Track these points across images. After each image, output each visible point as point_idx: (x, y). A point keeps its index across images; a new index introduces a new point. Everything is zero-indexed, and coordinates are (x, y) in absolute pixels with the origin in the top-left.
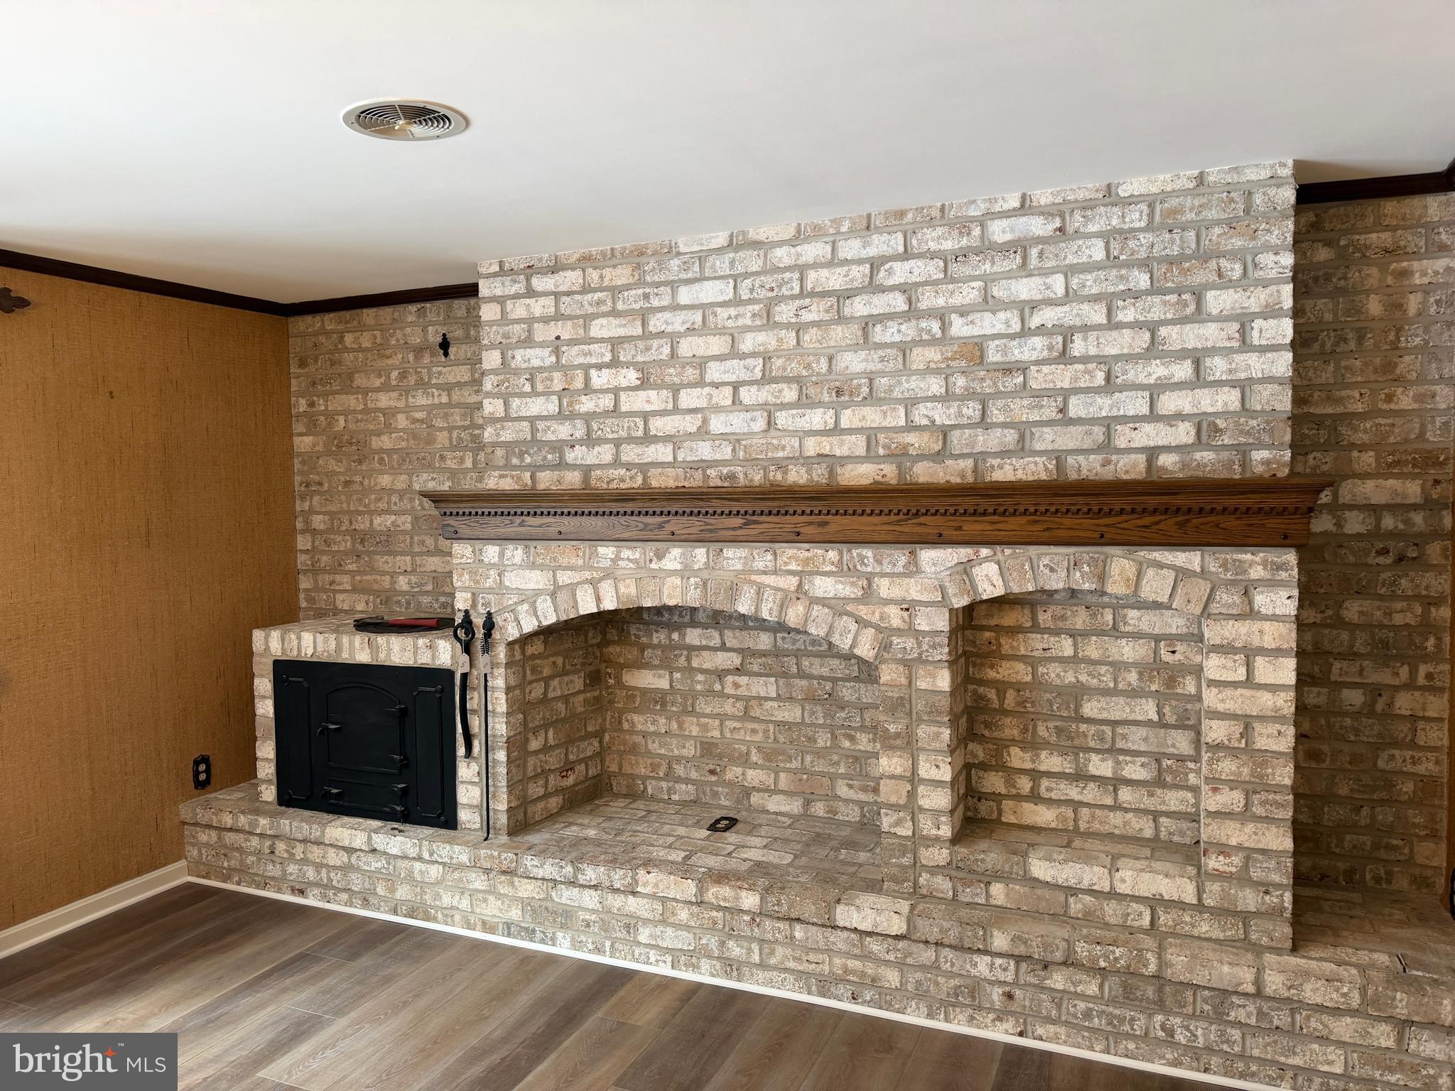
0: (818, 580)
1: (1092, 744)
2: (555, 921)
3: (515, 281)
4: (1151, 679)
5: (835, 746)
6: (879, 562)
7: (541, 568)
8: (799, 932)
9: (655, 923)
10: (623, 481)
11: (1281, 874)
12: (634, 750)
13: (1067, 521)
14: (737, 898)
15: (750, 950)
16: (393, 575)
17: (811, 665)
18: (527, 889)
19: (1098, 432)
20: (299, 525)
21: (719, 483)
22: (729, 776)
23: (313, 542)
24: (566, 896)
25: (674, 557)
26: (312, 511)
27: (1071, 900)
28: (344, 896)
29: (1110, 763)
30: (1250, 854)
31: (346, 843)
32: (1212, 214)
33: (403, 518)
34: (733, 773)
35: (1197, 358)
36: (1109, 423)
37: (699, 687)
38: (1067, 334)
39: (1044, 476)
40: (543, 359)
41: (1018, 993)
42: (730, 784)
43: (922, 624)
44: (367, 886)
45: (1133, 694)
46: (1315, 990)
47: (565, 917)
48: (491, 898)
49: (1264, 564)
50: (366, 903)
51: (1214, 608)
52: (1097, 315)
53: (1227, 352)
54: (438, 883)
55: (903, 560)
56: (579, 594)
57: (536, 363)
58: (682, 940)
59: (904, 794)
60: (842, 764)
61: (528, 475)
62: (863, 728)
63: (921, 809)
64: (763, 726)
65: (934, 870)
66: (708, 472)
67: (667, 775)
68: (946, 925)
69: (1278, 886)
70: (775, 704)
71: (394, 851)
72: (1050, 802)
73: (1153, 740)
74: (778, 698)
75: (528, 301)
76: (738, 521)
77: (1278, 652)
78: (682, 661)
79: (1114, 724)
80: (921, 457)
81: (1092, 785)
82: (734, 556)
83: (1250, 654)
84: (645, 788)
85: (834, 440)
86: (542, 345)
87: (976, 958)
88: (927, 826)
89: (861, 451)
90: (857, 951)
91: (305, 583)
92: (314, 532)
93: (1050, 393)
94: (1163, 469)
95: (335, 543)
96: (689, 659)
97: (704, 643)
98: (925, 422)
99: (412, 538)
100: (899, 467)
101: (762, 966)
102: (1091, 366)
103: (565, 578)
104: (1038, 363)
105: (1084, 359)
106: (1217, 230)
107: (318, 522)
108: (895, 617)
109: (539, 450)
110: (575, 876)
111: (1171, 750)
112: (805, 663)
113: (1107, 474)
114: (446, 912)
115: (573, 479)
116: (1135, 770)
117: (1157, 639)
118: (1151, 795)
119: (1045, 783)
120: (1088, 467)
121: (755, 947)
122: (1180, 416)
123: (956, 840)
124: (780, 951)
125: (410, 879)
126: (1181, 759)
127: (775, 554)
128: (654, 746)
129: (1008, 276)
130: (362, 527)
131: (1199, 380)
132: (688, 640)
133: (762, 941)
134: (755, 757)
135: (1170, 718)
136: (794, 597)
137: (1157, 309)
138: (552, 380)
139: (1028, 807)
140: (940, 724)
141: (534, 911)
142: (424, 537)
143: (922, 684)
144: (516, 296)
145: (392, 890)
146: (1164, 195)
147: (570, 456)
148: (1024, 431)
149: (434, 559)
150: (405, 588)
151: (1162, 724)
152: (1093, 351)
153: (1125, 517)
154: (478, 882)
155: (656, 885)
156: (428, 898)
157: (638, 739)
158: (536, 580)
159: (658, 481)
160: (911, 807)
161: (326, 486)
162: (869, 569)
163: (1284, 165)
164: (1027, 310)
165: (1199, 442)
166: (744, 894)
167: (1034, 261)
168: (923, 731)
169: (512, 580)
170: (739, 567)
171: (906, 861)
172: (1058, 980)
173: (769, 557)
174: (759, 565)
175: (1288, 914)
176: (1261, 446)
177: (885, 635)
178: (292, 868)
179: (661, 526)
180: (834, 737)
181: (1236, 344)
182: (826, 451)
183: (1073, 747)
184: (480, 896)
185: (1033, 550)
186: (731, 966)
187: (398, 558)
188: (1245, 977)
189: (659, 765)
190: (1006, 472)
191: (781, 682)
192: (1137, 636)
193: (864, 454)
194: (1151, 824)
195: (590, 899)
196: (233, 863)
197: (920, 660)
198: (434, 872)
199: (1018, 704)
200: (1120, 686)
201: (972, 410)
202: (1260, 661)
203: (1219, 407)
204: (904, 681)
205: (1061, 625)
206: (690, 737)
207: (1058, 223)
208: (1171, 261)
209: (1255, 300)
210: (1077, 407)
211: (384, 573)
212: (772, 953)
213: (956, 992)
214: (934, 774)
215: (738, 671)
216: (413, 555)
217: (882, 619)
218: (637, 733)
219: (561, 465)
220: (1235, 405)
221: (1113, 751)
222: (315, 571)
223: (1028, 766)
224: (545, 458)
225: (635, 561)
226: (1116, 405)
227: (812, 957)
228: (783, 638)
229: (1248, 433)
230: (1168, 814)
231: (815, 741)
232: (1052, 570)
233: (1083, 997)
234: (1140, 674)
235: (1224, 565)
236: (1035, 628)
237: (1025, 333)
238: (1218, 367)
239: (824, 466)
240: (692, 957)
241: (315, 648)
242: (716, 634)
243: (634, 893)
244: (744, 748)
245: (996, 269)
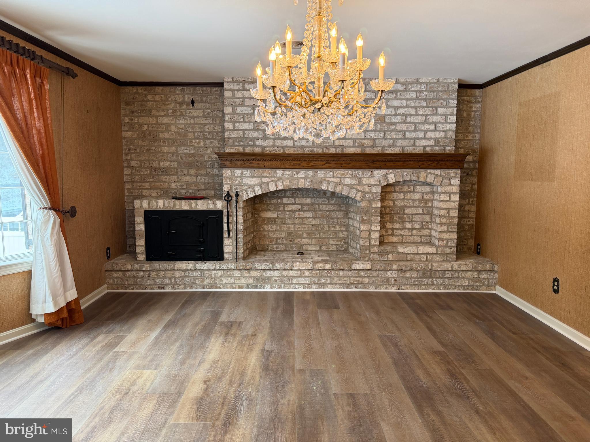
0: (346, 179)
1: (407, 220)
2: (264, 281)
3: (238, 85)
4: (421, 203)
5: (329, 230)
6: (363, 174)
7: (257, 177)
8: (341, 273)
9: (298, 277)
10: (276, 151)
11: (454, 244)
12: (265, 236)
13: (412, 163)
14: (324, 266)
15: (327, 280)
16: (169, 183)
17: (323, 207)
18: (255, 274)
19: (412, 141)
20: (125, 165)
21: (308, 152)
22: (296, 241)
23: (132, 171)
24: (269, 274)
25: (302, 173)
26: (131, 159)
27: (408, 256)
28: (182, 286)
29: (411, 224)
30: (448, 240)
31: (185, 268)
32: (440, 89)
33: (173, 163)
34: (298, 240)
35: (436, 124)
36: (415, 139)
37: (287, 216)
38: (406, 115)
39: (399, 152)
40: (248, 111)
41: (398, 279)
42: (297, 244)
43: (374, 190)
44: (192, 281)
45: (417, 207)
46: (462, 267)
47: (268, 280)
48: (242, 278)
49: (454, 173)
50: (191, 287)
51: (443, 184)
52: (413, 112)
53: (442, 123)
54: (221, 276)
55: (369, 174)
56: (270, 185)
57: (245, 112)
58: (307, 280)
59: (367, 235)
60: (331, 235)
61: (242, 148)
62: (338, 224)
63: (372, 238)
64: (308, 226)
65: (374, 253)
66: (305, 149)
67: (276, 243)
68: (381, 265)
69: (454, 247)
70: (312, 219)
71: (205, 268)
72: (396, 236)
73: (421, 218)
74: (313, 217)
75: (243, 92)
76: (324, 163)
77: (455, 193)
78: (282, 208)
79: (412, 215)
80: (368, 147)
81: (406, 230)
82: (321, 173)
83: (450, 194)
84: (268, 248)
85: (344, 141)
86: (248, 106)
87: (388, 272)
88: (373, 242)
89: (351, 145)
90: (357, 275)
91: (127, 186)
92: (132, 168)
93: (401, 131)
94: (427, 151)
95: (142, 171)
96: (284, 208)
97: (289, 202)
98: (369, 137)
99: (177, 170)
100: (361, 149)
101: (330, 284)
102: (411, 124)
103: (265, 180)
104: (398, 123)
105: (410, 123)
106: (441, 93)
107: (134, 163)
108: (367, 189)
109: (246, 140)
110: (273, 267)
111: (425, 220)
112: (321, 207)
113: (414, 152)
114: (224, 285)
115: (258, 150)
116: (417, 226)
117: (423, 193)
118: (420, 231)
119: (395, 231)
120: (409, 150)
121: (329, 279)
122: (431, 138)
123: (379, 246)
124: (336, 279)
125: (210, 276)
126: (427, 222)
127: (333, 172)
128: (271, 235)
129: (392, 99)
130: (155, 166)
131: (436, 130)
132: (283, 202)
133: (330, 277)
134: (305, 235)
135: (425, 212)
136: (339, 184)
137: (427, 111)
138: (251, 118)
139: (391, 237)
140: (377, 216)
141: (257, 280)
142: (182, 170)
143: (373, 206)
144: (239, 90)
145: (203, 281)
146: (430, 83)
147: (257, 143)
148: (394, 140)
149: (187, 177)
150: (174, 187)
151: (423, 214)
152: (412, 121)
153: (425, 162)
154: (237, 274)
155: (300, 266)
156: (217, 282)
157: (266, 233)
158: (255, 181)
159: (288, 151)
160: (369, 238)
161: (138, 150)
162: (360, 176)
163: (456, 79)
164: (396, 109)
165: (435, 145)
166: (326, 265)
167: (398, 96)
168: (373, 218)
169: (245, 181)
170: (323, 176)
171: (367, 252)
172: (408, 274)
173: (332, 173)
174: (329, 175)
175: (455, 253)
176: (448, 146)
177: (364, 193)
178: (159, 281)
179: (299, 164)
180: (329, 227)
181: (444, 121)
182: (341, 144)
183: (402, 221)
184: (238, 278)
185: (403, 170)
186: (321, 285)
187: (171, 177)
188: (448, 266)
189: (273, 240)
190: (390, 151)
191: (313, 213)
192: (418, 192)
193: (352, 145)
194: (420, 238)
195: (277, 273)
196: (130, 282)
197: (373, 200)
198: (220, 273)
199: (389, 211)
200: (414, 205)
201: (381, 134)
202: (452, 195)
203: (440, 136)
204: (368, 205)
205: (401, 191)
206: (284, 231)
207: (405, 87)
208: (431, 100)
209: (449, 111)
210: (408, 135)
211: (165, 182)
212: (333, 279)
213: (383, 281)
214: (376, 229)
215: (300, 210)
216: (178, 176)
217: (363, 189)
218: (266, 231)
219: (254, 146)
220: (443, 136)
221: (412, 221)
222: (132, 182)
223: (391, 227)
224: (248, 143)
225: (289, 175)
226: (416, 135)
227: (345, 279)
228: (314, 200)
229: (446, 143)
230: (424, 236)
231: (323, 229)
232: (407, 175)
233: (414, 277)
234: (419, 202)
235: (445, 173)
236: (395, 192)
237: (396, 115)
238: (440, 126)
239: (340, 148)
240: (309, 285)
241: (164, 205)
242: (293, 200)
243: (291, 270)
244: (301, 233)
245: (389, 97)
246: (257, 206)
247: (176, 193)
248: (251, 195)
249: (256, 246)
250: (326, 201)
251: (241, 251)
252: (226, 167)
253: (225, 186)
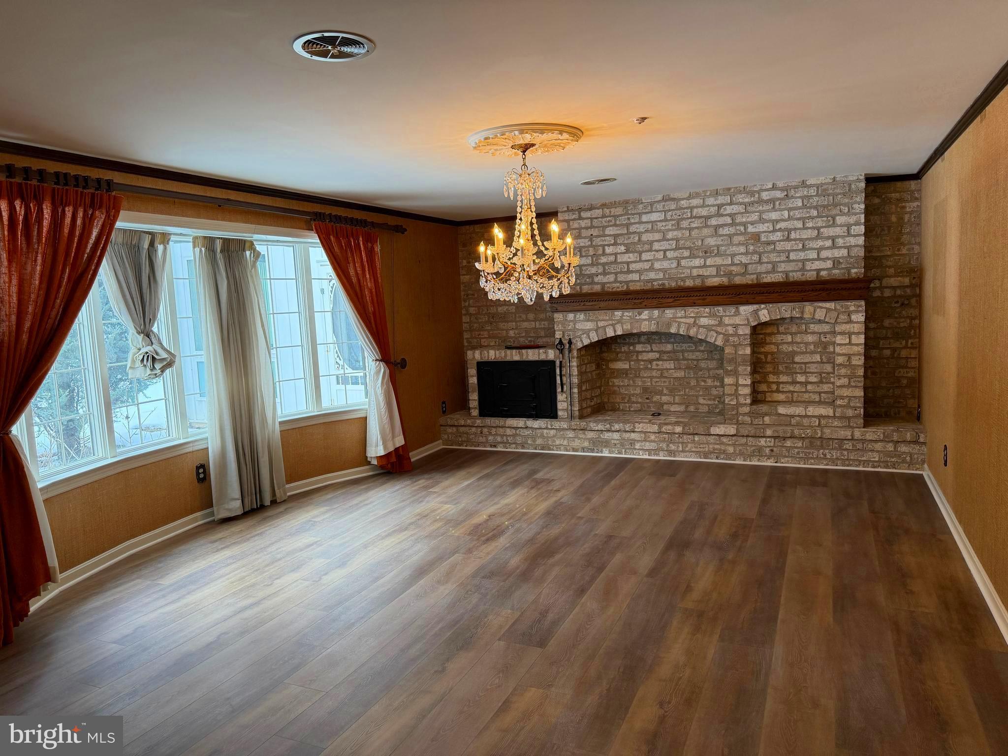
0: (702, 319)
1: (798, 371)
2: (602, 445)
3: (574, 214)
4: (818, 348)
5: (698, 384)
6: (725, 312)
7: (592, 321)
8: (697, 438)
9: (642, 441)
10: (618, 288)
11: (860, 404)
12: (614, 393)
13: (791, 295)
14: (674, 429)
15: (678, 446)
16: (507, 330)
17: (688, 355)
18: (590, 435)
19: (800, 264)
20: (463, 312)
21: (658, 287)
22: (654, 399)
23: (470, 319)
24: (607, 435)
25: (645, 314)
26: (469, 306)
27: (792, 419)
28: (514, 446)
29: (804, 377)
30: (850, 398)
31: (515, 426)
32: (838, 191)
33: (511, 307)
34: (656, 398)
35: (833, 239)
36: (804, 261)
37: (642, 367)
38: (789, 231)
39: (781, 280)
40: (585, 243)
41: (775, 449)
42: (655, 402)
43: (740, 332)
44: (524, 441)
45: (812, 353)
46: (869, 436)
47: (607, 444)
48: (576, 440)
49: (855, 305)
50: (523, 447)
51: (839, 321)
52: (799, 225)
53: (843, 237)
54: (554, 436)
55: (734, 310)
56: (607, 330)
57: (582, 244)
58: (653, 446)
59: (733, 390)
60: (701, 391)
61: (578, 287)
62: (709, 377)
63: (740, 395)
64: (669, 380)
65: (744, 414)
66: (654, 283)
67: (628, 401)
68: (750, 429)
69: (859, 407)
70: (674, 371)
71: (536, 427)
72: (783, 392)
73: (818, 367)
74: (675, 368)
75: (579, 221)
76: (671, 300)
77: (858, 333)
78: (634, 357)
79: (806, 363)
80: (737, 275)
81: (798, 385)
82: (669, 313)
83: (850, 334)
84: (619, 407)
85: (704, 270)
86: (585, 238)
87: (760, 439)
88: (742, 400)
89: (715, 273)
90: (718, 442)
91: (466, 335)
92: (471, 315)
93: (783, 251)
94: (822, 276)
95: (480, 319)
96: (637, 356)
97: (644, 350)
98: (738, 262)
99: (515, 315)
100: (729, 278)
101: (683, 451)
102: (798, 242)
103: (601, 324)
104: (778, 241)
105: (795, 240)
106: (840, 196)
107: (472, 310)
108: (731, 330)
109: (583, 277)
110: (611, 428)
111: (825, 371)
112: (686, 354)
113: (803, 279)
114: (557, 447)
115: (597, 288)
116: (813, 379)
117: (820, 334)
118: (818, 386)
119: (781, 386)
120: (796, 276)
121: (680, 445)
122: (828, 259)
123: (751, 404)
124: (690, 445)
125: (542, 436)
126: (828, 373)
127: (685, 311)
128: (623, 391)
129: (768, 211)
130: (493, 311)
131: (834, 246)
132: (637, 349)
133: (682, 443)
134: (665, 391)
135: (825, 360)
136: (692, 325)
137: (820, 223)
138: (589, 251)
139: (775, 394)
140: (747, 365)
141: (594, 442)
142: (521, 315)
143: (740, 353)
144: (574, 219)
145: (534, 441)
146: (822, 185)
147: (596, 279)
148: (774, 264)
149: (525, 323)
150: (513, 335)
151: (822, 362)
152: (798, 237)
153: (810, 292)
154: (571, 434)
155: (643, 428)
156: (550, 443)
157: (616, 388)
158: (589, 325)
159: (632, 287)
160: (736, 395)
161: (476, 295)
162: (721, 314)
163: (861, 175)
164: (775, 223)
165: (834, 267)
166: (676, 427)
167: (777, 206)
168: (740, 369)
169: (579, 326)
170: (671, 316)
171: (734, 413)
172: (788, 443)
173: (683, 312)
174: (679, 315)
175: (862, 416)
176: (854, 268)
177: (726, 336)
178: (491, 438)
179: (641, 303)
180: (698, 381)
181: (846, 234)
182: (701, 274)
183: (791, 372)
184: (572, 439)
185: (780, 305)
186: (671, 453)
187: (509, 323)
188: (848, 434)
189: (625, 398)
190: (768, 279)
191: (676, 362)
192: (813, 333)
193: (715, 274)
194: (818, 396)
195: (616, 436)
196: (463, 439)
197: (740, 344)
198: (552, 432)
199: (772, 360)
200: (808, 351)
201: (756, 257)
202: (853, 336)
203: (841, 255)
204: (734, 352)
205: (787, 331)
206: (638, 386)
207: (785, 193)
208: (824, 206)
209: (852, 220)
210: (793, 256)
211: (503, 330)
212: (687, 446)
213: (754, 451)
214: (745, 382)
215: (658, 360)
216: (516, 322)
217: (726, 331)
218: (616, 386)
219: (593, 283)
220: (846, 254)
221: (805, 373)
222: (471, 330)
223: (775, 380)
224: (586, 281)
225: (630, 316)
226: (806, 255)
227: (701, 446)
228: (677, 346)
229: (850, 264)
230: (825, 392)
231: (690, 384)
232: (786, 311)
233: (796, 447)
234: (814, 346)
235: (842, 306)
236: (779, 333)
237: (774, 231)
238: (840, 242)
239: (700, 279)
240: (656, 451)
241: (495, 356)
242: (649, 346)
243: (634, 432)
244: (661, 389)
245: (764, 209)
246: (604, 354)
247: (514, 341)
248: (586, 342)
249: (604, 404)
250: (692, 347)
251: (576, 408)
252: (557, 311)
253: (557, 333)
